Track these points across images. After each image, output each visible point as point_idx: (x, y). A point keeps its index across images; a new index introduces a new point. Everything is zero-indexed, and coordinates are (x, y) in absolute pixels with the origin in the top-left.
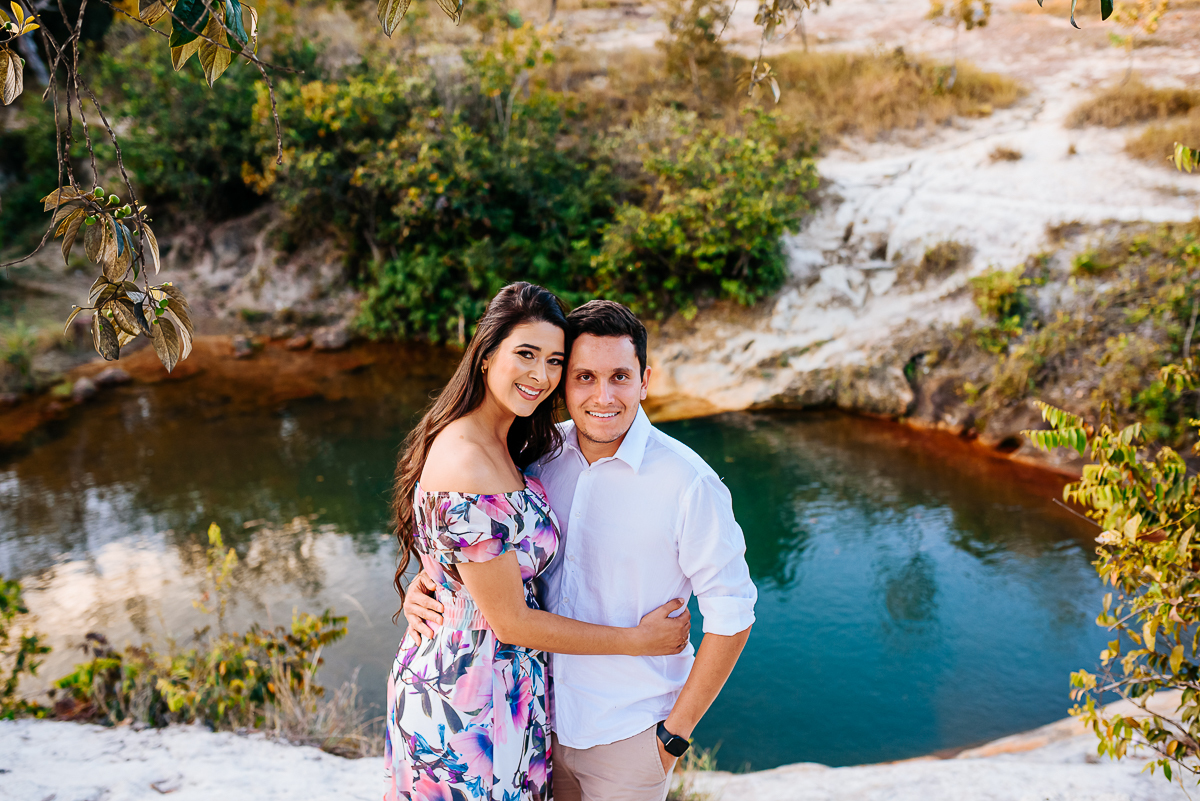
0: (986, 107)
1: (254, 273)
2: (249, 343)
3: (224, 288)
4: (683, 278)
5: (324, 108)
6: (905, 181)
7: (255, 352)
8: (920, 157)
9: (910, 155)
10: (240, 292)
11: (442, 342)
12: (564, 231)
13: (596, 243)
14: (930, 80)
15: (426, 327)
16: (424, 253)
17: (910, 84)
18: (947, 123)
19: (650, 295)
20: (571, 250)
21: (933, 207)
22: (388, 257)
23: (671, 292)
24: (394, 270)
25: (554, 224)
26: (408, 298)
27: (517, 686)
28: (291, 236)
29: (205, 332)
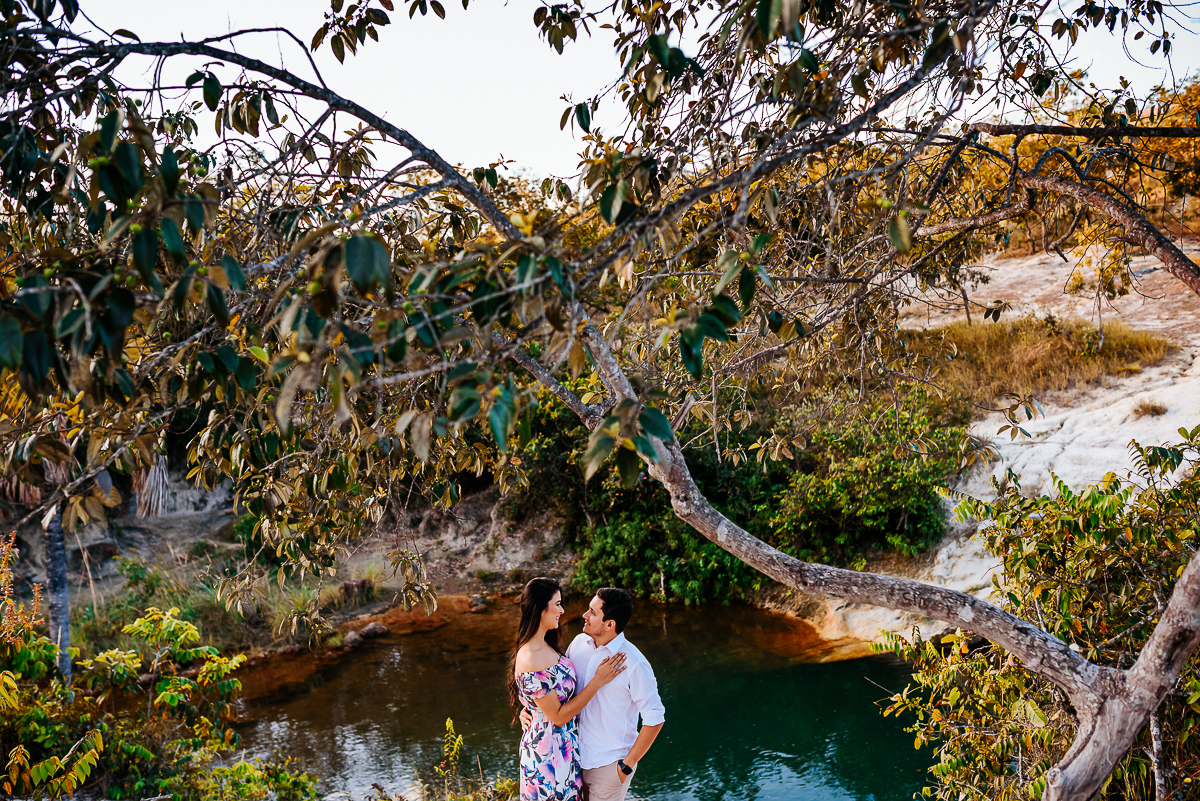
0: (1135, 366)
1: (489, 539)
2: (483, 600)
3: (464, 552)
4: (852, 533)
5: (545, 400)
6: (1057, 437)
7: (489, 607)
8: (1071, 415)
9: (1063, 414)
10: (476, 555)
11: (646, 596)
12: (747, 496)
13: (775, 505)
14: (1081, 343)
15: (632, 583)
16: (629, 519)
17: (1062, 348)
18: (1097, 383)
19: (824, 550)
20: (754, 513)
21: (1080, 461)
22: (599, 523)
23: (842, 547)
24: (605, 534)
25: (738, 490)
26: (616, 559)
27: (564, 744)
28: (519, 507)
29: (448, 592)
